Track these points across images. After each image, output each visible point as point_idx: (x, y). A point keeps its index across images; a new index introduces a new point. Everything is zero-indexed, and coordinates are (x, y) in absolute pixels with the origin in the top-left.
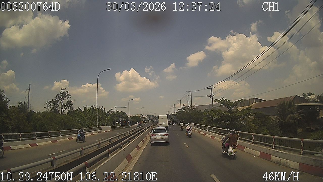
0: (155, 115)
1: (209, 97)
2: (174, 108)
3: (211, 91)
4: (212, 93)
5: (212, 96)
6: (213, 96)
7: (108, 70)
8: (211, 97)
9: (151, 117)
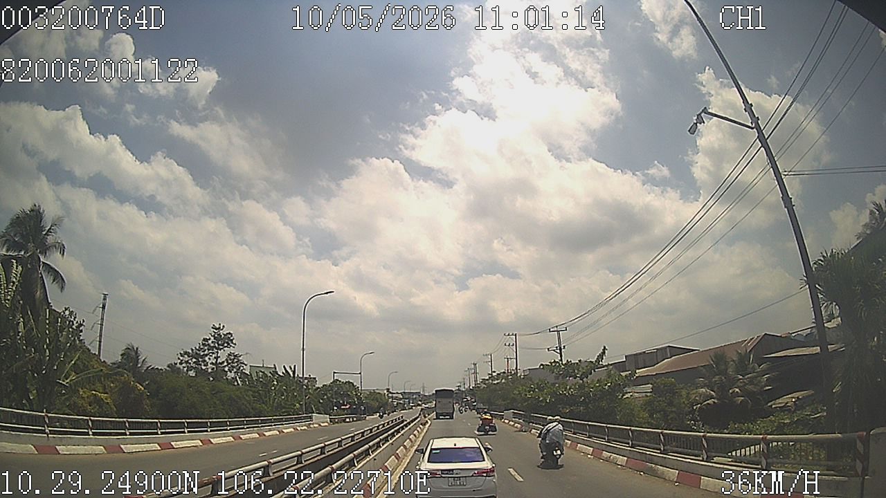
0: (423, 391)
1: (554, 350)
2: (475, 373)
3: (559, 338)
4: (560, 343)
5: (560, 349)
6: (562, 347)
7: (327, 293)
8: (558, 351)
9: (414, 397)
